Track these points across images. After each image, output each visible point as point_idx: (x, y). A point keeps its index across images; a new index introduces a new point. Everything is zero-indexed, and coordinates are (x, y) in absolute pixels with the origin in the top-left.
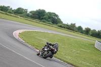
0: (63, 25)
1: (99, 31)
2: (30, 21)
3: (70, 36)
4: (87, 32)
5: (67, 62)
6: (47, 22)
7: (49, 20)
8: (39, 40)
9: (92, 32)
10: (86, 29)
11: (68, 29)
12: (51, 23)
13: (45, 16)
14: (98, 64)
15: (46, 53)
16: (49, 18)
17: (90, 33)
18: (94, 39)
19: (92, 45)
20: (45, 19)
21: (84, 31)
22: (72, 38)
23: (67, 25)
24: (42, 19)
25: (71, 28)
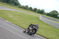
0: (21, 6)
1: (42, 10)
2: (2, 4)
3: (25, 13)
4: (35, 10)
5: (23, 28)
6: (11, 4)
7: (13, 3)
8: (7, 15)
9: (38, 11)
10: (34, 8)
11: (24, 9)
12: (14, 5)
13: (10, 1)
14: (41, 29)
15: (31, 31)
16: (13, 2)
17: (37, 11)
18: (39, 14)
19: (38, 18)
20: (10, 3)
21: (33, 10)
22: (26, 14)
23: (23, 6)
24: (9, 2)
25: (26, 8)
